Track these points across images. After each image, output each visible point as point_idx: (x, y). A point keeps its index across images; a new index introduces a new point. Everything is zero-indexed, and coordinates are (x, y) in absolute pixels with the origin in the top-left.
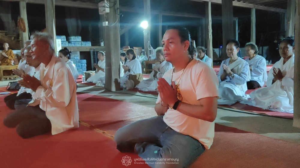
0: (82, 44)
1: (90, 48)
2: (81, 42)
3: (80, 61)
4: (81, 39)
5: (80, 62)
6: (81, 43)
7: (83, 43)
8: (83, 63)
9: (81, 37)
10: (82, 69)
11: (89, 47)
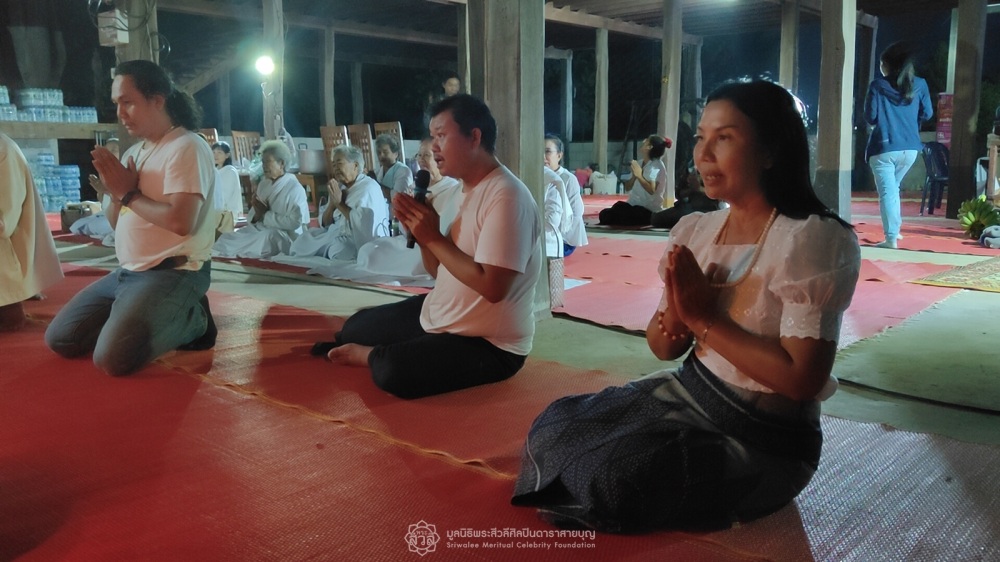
0: (64, 114)
1: (93, 129)
2: (62, 108)
3: (59, 169)
4: (62, 100)
5: (59, 173)
6: (61, 112)
7: (68, 112)
8: (67, 176)
9: (61, 94)
10: (67, 196)
11: (90, 125)
